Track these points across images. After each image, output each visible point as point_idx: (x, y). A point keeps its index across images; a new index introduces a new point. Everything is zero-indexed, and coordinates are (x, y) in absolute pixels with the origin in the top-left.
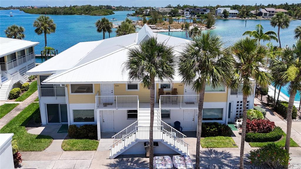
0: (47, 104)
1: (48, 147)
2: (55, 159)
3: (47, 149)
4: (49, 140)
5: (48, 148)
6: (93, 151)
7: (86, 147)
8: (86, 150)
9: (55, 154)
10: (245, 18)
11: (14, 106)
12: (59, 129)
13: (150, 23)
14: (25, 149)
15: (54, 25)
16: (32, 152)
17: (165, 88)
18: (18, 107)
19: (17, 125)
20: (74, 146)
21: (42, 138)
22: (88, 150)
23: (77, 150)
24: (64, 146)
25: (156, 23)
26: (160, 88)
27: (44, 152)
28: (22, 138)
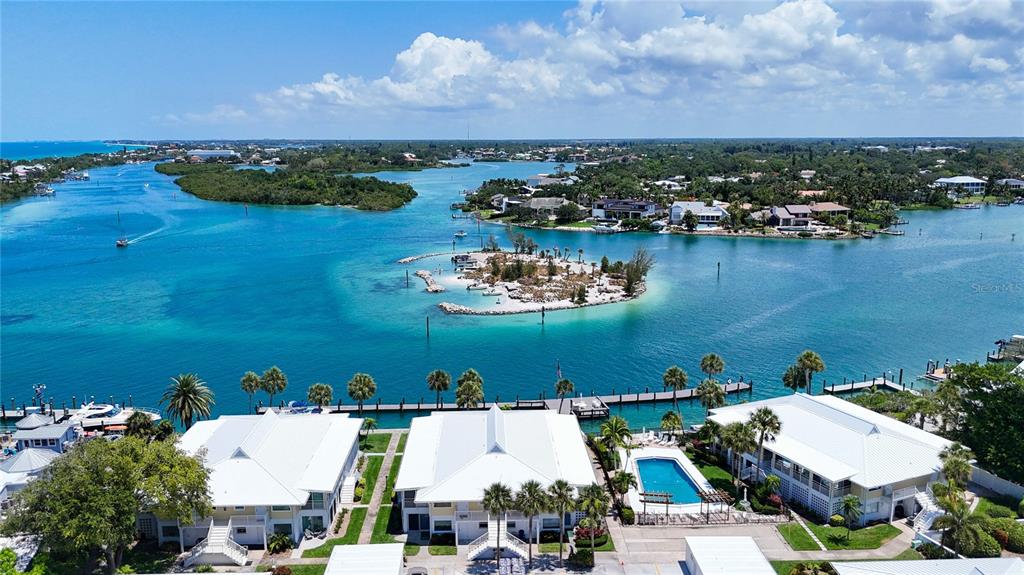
1: (418, 552)
6: (454, 555)
7: (448, 552)
10: (736, 231)
12: (422, 537)
13: (507, 277)
18: (369, 511)
22: (450, 554)
25: (519, 277)
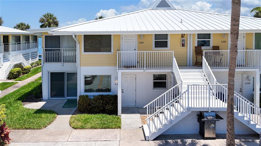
0: (51, 73)
1: (50, 123)
2: (61, 140)
3: (49, 127)
4: (52, 115)
5: (50, 125)
6: (116, 129)
7: (104, 124)
8: (105, 128)
9: (62, 133)
11: (12, 84)
12: (64, 104)
14: (18, 126)
15: (57, 22)
16: (27, 130)
17: (203, 45)
18: (17, 85)
19: (12, 100)
20: (88, 122)
21: (42, 113)
22: (108, 128)
23: (92, 128)
24: (74, 122)
26: (196, 45)
27: (44, 130)
28: (15, 113)
